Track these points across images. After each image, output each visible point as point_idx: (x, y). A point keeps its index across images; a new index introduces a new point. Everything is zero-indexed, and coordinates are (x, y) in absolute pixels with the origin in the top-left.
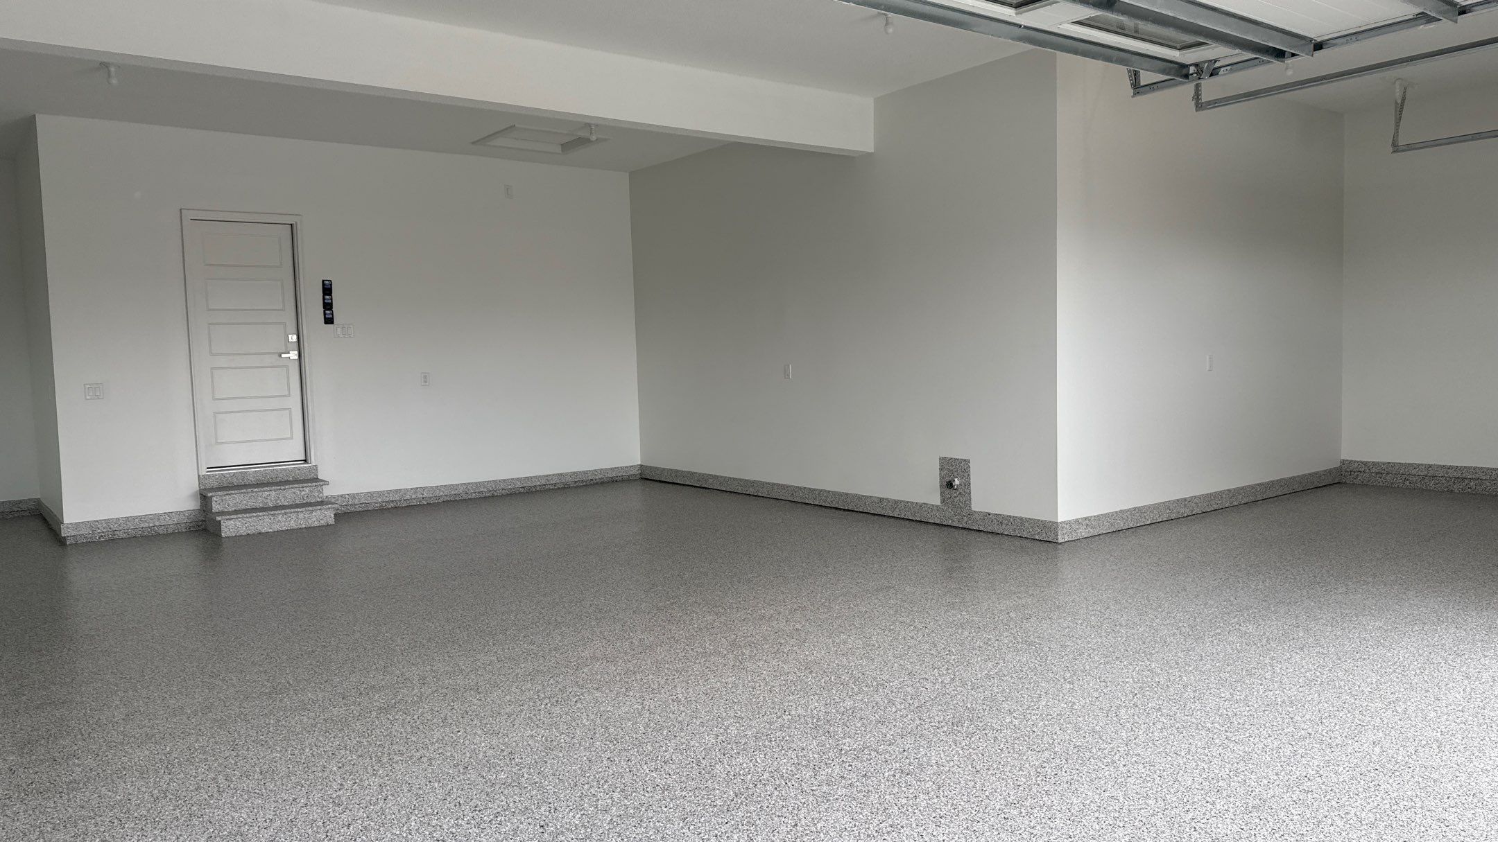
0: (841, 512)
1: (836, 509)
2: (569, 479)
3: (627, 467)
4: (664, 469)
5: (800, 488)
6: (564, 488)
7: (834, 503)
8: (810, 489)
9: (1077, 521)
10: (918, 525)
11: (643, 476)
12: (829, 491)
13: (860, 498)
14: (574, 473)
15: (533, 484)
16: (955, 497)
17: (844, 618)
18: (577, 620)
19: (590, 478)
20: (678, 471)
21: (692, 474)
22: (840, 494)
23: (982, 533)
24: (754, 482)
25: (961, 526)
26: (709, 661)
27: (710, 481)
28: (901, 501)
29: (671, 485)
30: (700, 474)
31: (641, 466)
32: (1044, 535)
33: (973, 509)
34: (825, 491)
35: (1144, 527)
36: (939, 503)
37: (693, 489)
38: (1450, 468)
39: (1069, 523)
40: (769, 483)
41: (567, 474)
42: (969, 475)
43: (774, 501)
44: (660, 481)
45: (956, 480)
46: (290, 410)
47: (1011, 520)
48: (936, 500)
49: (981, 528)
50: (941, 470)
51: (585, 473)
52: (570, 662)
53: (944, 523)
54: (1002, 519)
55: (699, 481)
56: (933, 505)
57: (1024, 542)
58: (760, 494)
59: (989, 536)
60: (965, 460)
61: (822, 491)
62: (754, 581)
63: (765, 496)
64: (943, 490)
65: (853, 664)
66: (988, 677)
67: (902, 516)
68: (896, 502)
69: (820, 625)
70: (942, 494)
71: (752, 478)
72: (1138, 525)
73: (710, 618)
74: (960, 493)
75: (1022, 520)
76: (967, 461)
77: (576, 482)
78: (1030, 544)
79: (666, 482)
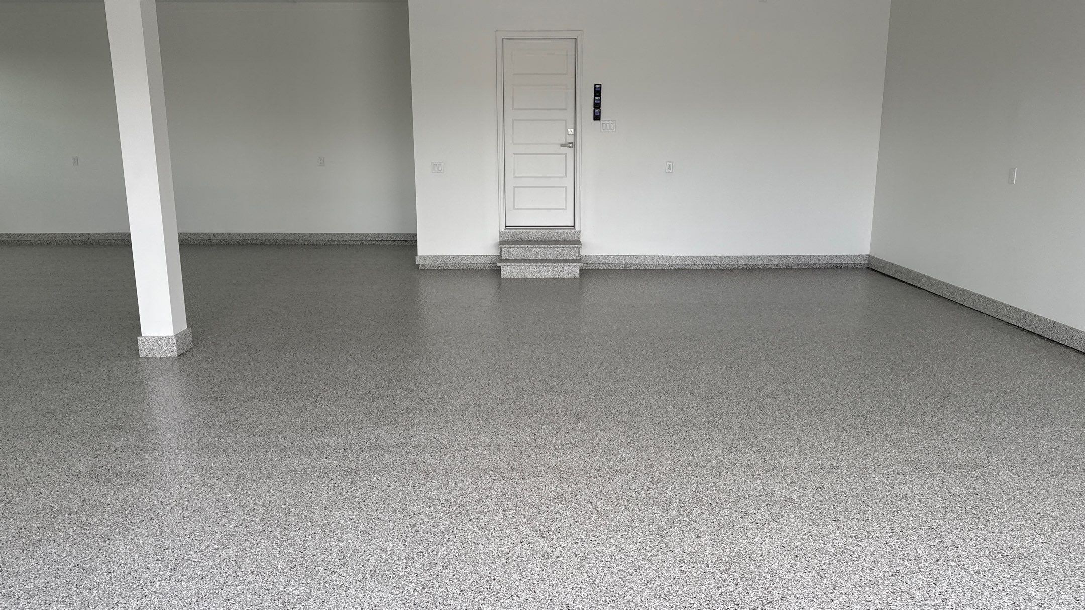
1: (1037, 335)
3: (854, 256)
4: (886, 262)
6: (785, 269)
11: (869, 267)
19: (813, 262)
29: (890, 279)
31: (869, 256)
46: (565, 187)
77: (797, 266)
79: (887, 275)
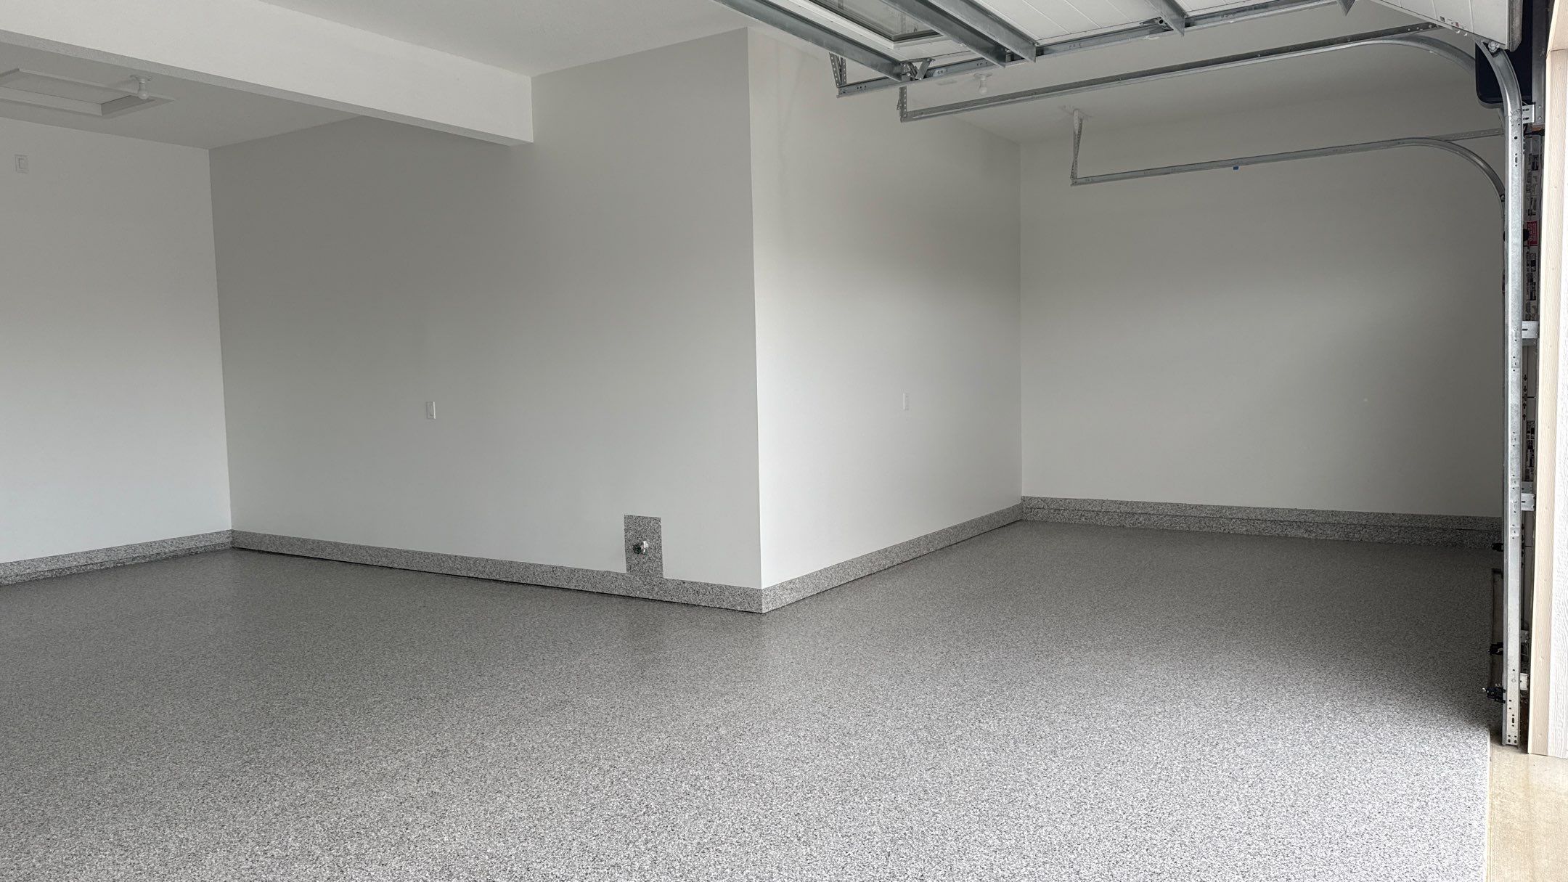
0: (504, 586)
1: (496, 581)
2: (122, 555)
3: (212, 534)
4: (265, 536)
5: (450, 557)
7: (494, 574)
8: (462, 557)
9: (781, 585)
11: (236, 545)
12: (487, 560)
13: (527, 567)
16: (644, 563)
17: (502, 765)
19: (155, 551)
20: (283, 537)
21: (304, 541)
22: (502, 563)
23: (676, 606)
24: (388, 550)
25: (651, 597)
27: (329, 550)
28: (578, 569)
31: (233, 531)
32: (747, 605)
33: (665, 577)
34: (482, 559)
35: (848, 585)
36: (625, 571)
37: (305, 560)
39: (773, 589)
42: (659, 537)
43: (417, 575)
44: (259, 551)
45: (645, 542)
47: (709, 588)
48: (621, 567)
49: (675, 600)
50: (626, 531)
51: (150, 545)
53: (631, 595)
54: (697, 588)
55: (313, 550)
56: (617, 574)
57: (724, 616)
59: (685, 609)
60: (654, 519)
61: (478, 559)
63: (404, 567)
64: (629, 555)
67: (580, 588)
68: (573, 571)
70: (628, 560)
72: (842, 583)
75: (722, 589)
76: (657, 520)
77: (134, 559)
78: (732, 617)
79: (268, 552)
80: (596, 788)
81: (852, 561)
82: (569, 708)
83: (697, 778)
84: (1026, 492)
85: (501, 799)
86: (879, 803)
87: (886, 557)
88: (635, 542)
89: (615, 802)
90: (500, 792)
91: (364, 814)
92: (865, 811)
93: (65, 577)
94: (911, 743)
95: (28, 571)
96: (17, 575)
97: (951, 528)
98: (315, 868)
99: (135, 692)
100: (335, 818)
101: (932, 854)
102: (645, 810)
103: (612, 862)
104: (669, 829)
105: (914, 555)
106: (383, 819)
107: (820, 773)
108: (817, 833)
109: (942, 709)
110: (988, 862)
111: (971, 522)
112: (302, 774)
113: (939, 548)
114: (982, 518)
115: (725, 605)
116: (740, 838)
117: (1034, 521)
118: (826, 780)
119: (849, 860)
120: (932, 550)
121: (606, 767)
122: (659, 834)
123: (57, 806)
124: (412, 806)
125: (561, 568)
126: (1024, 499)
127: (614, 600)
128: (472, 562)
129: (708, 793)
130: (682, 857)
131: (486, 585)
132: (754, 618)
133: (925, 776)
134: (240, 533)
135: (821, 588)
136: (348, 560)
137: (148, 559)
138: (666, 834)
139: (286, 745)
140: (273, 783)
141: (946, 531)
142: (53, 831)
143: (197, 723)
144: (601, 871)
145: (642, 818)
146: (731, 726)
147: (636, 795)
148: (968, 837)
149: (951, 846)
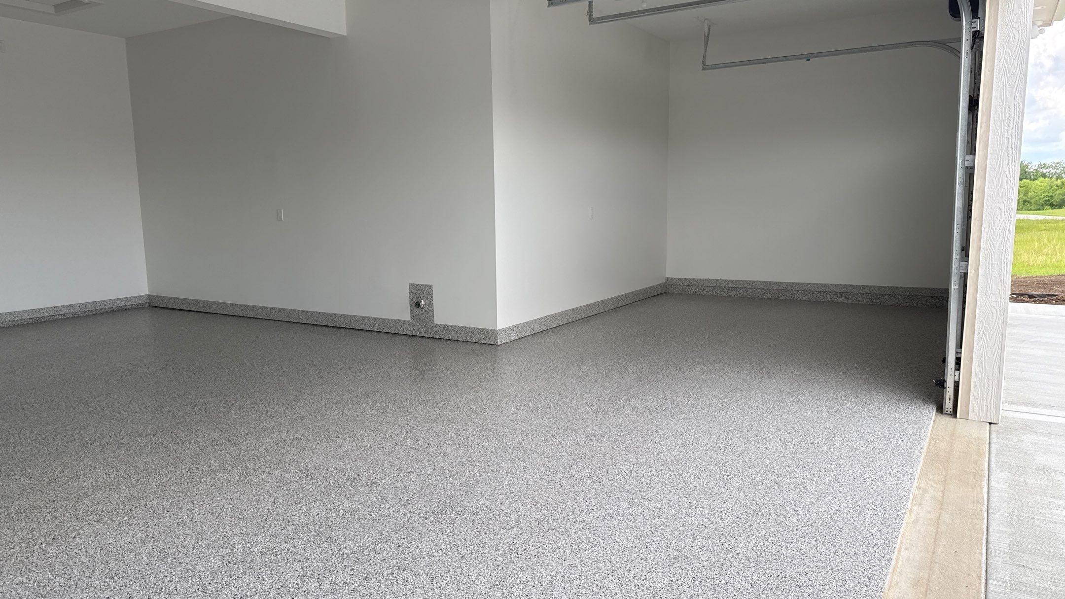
0: (331, 329)
1: (326, 326)
2: (78, 309)
3: (135, 297)
5: (295, 311)
6: (73, 318)
7: (325, 322)
8: (303, 311)
9: (510, 328)
10: (393, 337)
11: (152, 304)
13: (346, 317)
14: (83, 304)
15: (41, 315)
16: (422, 314)
17: (339, 424)
18: (80, 448)
19: (98, 308)
20: (184, 299)
21: (198, 301)
22: (329, 315)
23: (443, 341)
24: (254, 307)
25: (426, 336)
26: (214, 479)
27: (214, 307)
28: (380, 319)
29: (177, 312)
30: (204, 301)
31: (149, 296)
32: (488, 340)
33: (435, 323)
34: (316, 312)
35: (552, 330)
36: (409, 319)
37: (198, 314)
38: (729, 281)
39: (504, 330)
40: (267, 308)
41: (75, 305)
42: (432, 297)
43: (272, 322)
44: (167, 308)
45: (422, 301)
47: (464, 329)
48: (407, 317)
49: (442, 337)
50: (410, 293)
51: (95, 303)
52: (71, 494)
53: (414, 334)
54: (456, 329)
55: (204, 307)
56: (405, 321)
57: (473, 346)
58: (259, 317)
59: (449, 342)
60: (429, 286)
61: (313, 312)
62: (256, 396)
63: (265, 318)
64: (412, 309)
65: (349, 466)
66: (462, 464)
67: (381, 330)
68: (376, 319)
69: (318, 433)
70: (411, 312)
71: (252, 304)
72: (549, 328)
73: (214, 435)
74: (425, 311)
75: (472, 330)
76: (431, 287)
77: (85, 312)
78: (478, 347)
79: (174, 309)
80: (397, 435)
81: (555, 315)
82: (377, 395)
83: (458, 430)
84: (669, 274)
85: (339, 441)
86: (567, 441)
87: (577, 312)
88: (416, 300)
89: (409, 442)
90: (339, 437)
91: (255, 449)
92: (558, 445)
93: (41, 323)
94: (588, 412)
95: (17, 319)
96: (10, 321)
97: (620, 296)
98: (229, 476)
99: (101, 387)
100: (237, 451)
101: (597, 466)
102: (427, 445)
103: (409, 471)
104: (442, 454)
105: (595, 313)
106: (267, 451)
107: (532, 427)
108: (530, 456)
109: (607, 395)
110: (629, 470)
111: (632, 293)
112: (214, 429)
113: (611, 308)
114: (640, 291)
115: (474, 340)
116: (484, 459)
117: (673, 293)
118: (536, 431)
119: (548, 469)
120: (607, 309)
121: (403, 425)
122: (436, 457)
123: (64, 446)
124: (285, 445)
125: (368, 317)
126: (667, 279)
127: (403, 337)
128: (309, 314)
129: (464, 437)
130: (450, 468)
131: (319, 328)
132: (492, 347)
133: (595, 428)
134: (154, 296)
135: (536, 331)
136: (227, 313)
137: (94, 312)
138: (440, 457)
139: (202, 414)
140: (197, 433)
141: (616, 298)
142: (65, 458)
143: (144, 403)
144: (402, 475)
145: (425, 450)
146: (478, 404)
147: (421, 438)
148: (618, 458)
149: (608, 461)
